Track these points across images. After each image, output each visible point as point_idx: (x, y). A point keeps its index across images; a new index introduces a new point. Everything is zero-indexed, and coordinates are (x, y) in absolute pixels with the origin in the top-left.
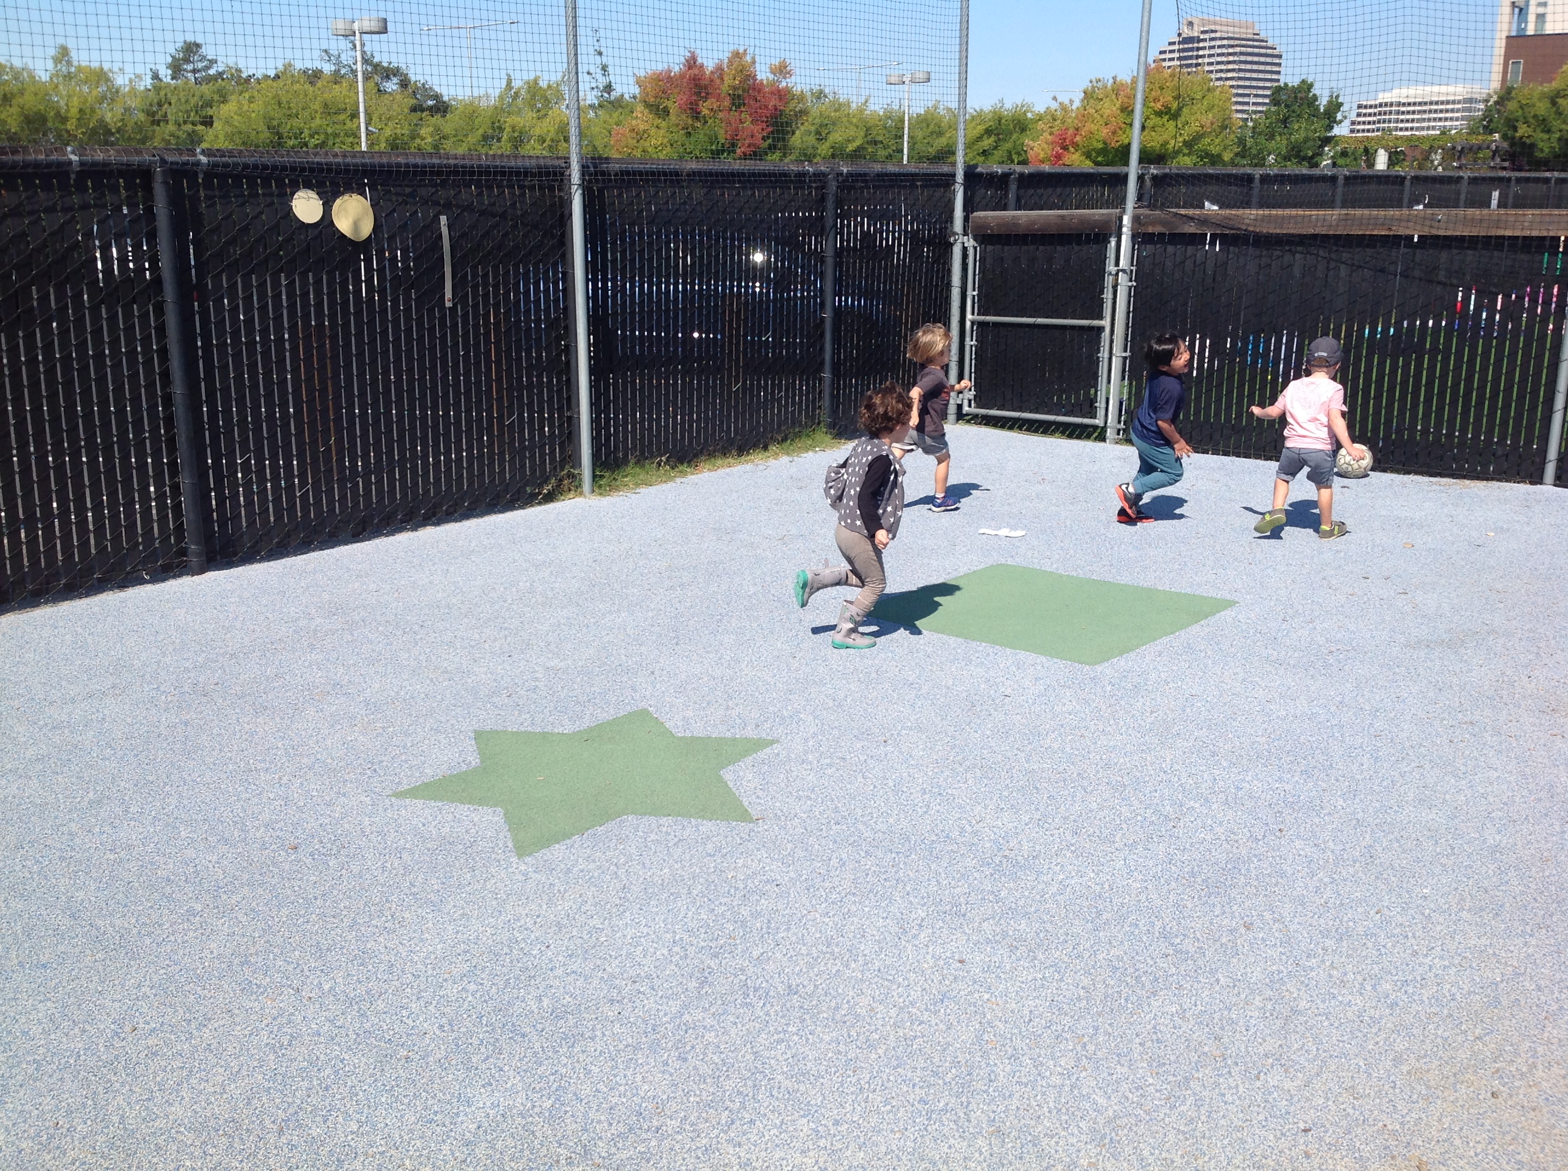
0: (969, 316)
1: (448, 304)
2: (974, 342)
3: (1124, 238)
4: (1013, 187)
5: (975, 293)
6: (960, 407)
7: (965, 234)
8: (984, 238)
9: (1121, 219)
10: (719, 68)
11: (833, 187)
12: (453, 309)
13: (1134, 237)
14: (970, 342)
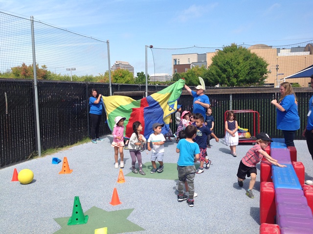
1: (7, 113)
4: (119, 87)
9: (145, 93)
10: (30, 66)
11: (87, 87)
12: (8, 115)
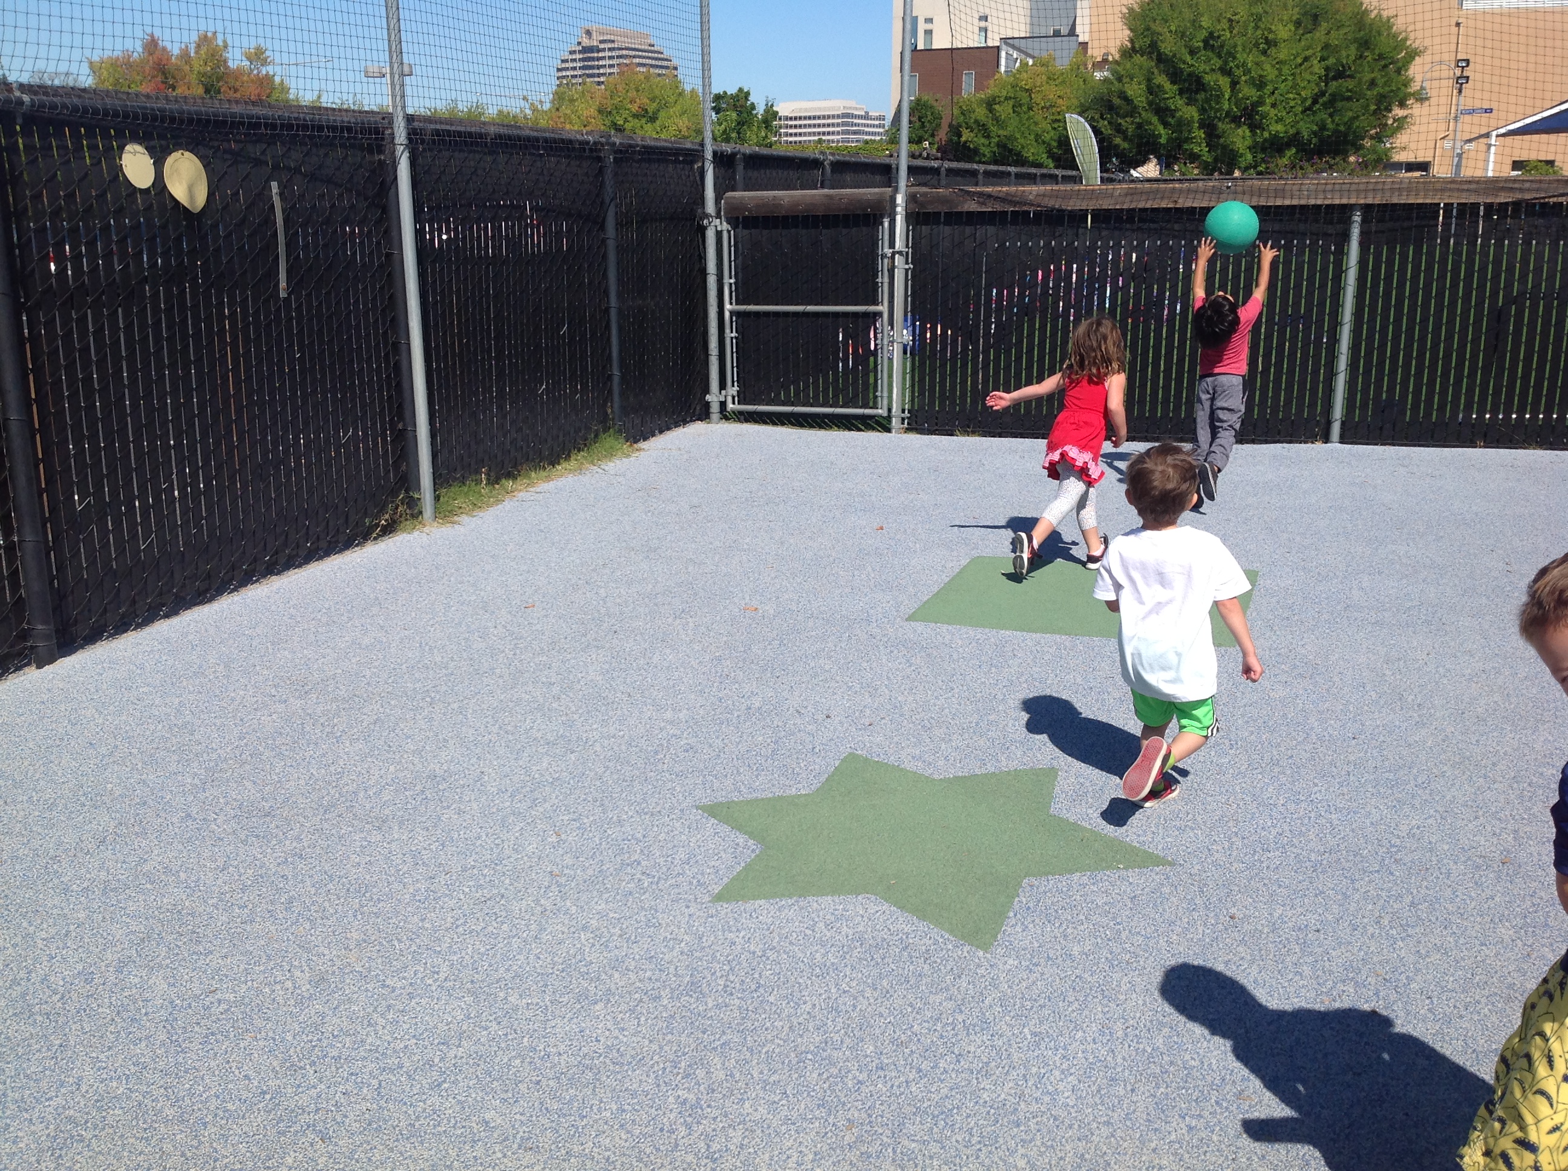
0: (728, 306)
1: (283, 294)
2: (734, 334)
3: (899, 218)
5: (732, 281)
6: (723, 405)
7: (718, 216)
8: (740, 219)
9: (893, 198)
11: (609, 158)
12: (287, 300)
13: (909, 217)
14: (730, 334)
